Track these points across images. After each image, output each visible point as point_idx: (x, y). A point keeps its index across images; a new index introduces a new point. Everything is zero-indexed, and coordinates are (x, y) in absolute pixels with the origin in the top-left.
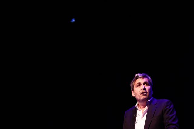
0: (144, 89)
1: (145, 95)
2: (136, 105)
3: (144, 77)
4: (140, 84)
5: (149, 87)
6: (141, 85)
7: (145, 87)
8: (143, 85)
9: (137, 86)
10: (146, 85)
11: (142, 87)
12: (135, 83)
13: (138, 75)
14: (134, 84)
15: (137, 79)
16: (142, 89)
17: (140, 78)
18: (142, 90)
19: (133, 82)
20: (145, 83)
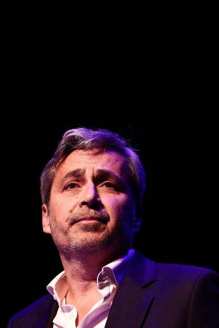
0: (95, 204)
1: (95, 229)
2: (53, 284)
3: (102, 146)
4: (77, 179)
5: (121, 197)
6: (84, 181)
7: (96, 196)
8: (90, 183)
9: (65, 188)
10: (108, 185)
11: (87, 192)
12: (57, 169)
13: (77, 132)
14: (54, 176)
15: (68, 151)
16: (84, 203)
17: (83, 148)
18: (84, 207)
19: (51, 166)
20: (100, 178)
